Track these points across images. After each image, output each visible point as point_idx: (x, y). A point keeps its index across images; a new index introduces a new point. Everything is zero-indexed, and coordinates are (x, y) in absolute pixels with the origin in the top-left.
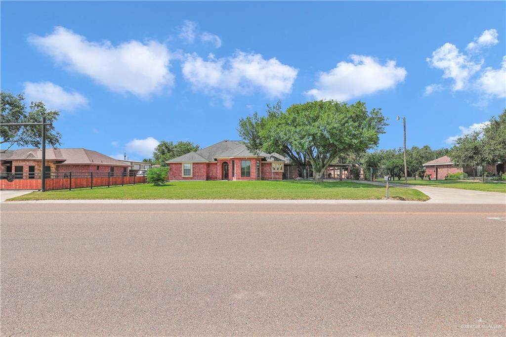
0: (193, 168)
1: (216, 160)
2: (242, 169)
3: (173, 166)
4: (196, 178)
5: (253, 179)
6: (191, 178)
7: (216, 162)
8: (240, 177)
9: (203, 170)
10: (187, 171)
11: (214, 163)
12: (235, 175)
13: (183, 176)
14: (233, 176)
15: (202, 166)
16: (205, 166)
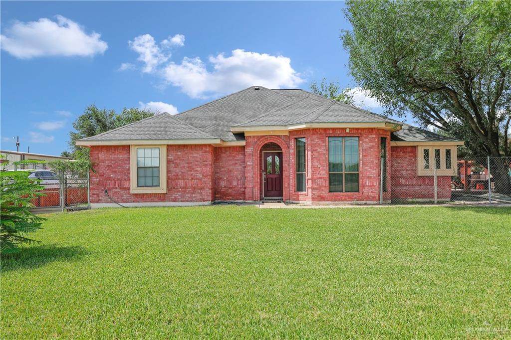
0: (169, 162)
1: (240, 136)
2: (333, 167)
3: (102, 155)
4: (178, 195)
5: (368, 198)
6: (161, 197)
7: (242, 143)
8: (325, 192)
9: (202, 170)
10: (147, 174)
11: (234, 148)
12: (309, 184)
13: (134, 189)
14: (300, 187)
15: (197, 155)
16: (209, 157)
